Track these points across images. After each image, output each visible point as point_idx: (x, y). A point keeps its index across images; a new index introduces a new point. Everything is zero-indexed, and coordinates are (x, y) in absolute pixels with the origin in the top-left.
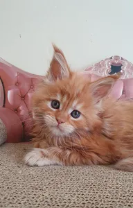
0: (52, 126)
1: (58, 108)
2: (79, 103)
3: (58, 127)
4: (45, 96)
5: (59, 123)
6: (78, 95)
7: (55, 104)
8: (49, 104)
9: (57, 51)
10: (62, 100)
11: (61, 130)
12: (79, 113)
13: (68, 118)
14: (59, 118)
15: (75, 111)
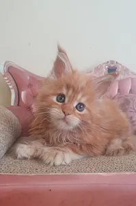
0: (59, 119)
1: (64, 101)
2: (83, 96)
4: (51, 92)
5: (66, 115)
6: (82, 89)
8: (54, 99)
10: (67, 93)
13: (74, 111)
14: (66, 111)
15: (80, 104)
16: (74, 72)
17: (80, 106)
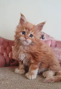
0: (24, 41)
2: (32, 32)
3: (26, 40)
4: (20, 31)
6: (32, 29)
7: (24, 33)
8: (21, 33)
9: (22, 15)
10: (26, 31)
11: (27, 42)
12: (33, 35)
13: (29, 37)
14: (26, 37)
15: (31, 35)
16: (27, 23)
17: (31, 36)
